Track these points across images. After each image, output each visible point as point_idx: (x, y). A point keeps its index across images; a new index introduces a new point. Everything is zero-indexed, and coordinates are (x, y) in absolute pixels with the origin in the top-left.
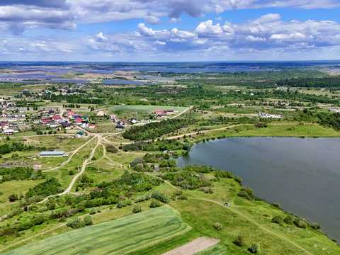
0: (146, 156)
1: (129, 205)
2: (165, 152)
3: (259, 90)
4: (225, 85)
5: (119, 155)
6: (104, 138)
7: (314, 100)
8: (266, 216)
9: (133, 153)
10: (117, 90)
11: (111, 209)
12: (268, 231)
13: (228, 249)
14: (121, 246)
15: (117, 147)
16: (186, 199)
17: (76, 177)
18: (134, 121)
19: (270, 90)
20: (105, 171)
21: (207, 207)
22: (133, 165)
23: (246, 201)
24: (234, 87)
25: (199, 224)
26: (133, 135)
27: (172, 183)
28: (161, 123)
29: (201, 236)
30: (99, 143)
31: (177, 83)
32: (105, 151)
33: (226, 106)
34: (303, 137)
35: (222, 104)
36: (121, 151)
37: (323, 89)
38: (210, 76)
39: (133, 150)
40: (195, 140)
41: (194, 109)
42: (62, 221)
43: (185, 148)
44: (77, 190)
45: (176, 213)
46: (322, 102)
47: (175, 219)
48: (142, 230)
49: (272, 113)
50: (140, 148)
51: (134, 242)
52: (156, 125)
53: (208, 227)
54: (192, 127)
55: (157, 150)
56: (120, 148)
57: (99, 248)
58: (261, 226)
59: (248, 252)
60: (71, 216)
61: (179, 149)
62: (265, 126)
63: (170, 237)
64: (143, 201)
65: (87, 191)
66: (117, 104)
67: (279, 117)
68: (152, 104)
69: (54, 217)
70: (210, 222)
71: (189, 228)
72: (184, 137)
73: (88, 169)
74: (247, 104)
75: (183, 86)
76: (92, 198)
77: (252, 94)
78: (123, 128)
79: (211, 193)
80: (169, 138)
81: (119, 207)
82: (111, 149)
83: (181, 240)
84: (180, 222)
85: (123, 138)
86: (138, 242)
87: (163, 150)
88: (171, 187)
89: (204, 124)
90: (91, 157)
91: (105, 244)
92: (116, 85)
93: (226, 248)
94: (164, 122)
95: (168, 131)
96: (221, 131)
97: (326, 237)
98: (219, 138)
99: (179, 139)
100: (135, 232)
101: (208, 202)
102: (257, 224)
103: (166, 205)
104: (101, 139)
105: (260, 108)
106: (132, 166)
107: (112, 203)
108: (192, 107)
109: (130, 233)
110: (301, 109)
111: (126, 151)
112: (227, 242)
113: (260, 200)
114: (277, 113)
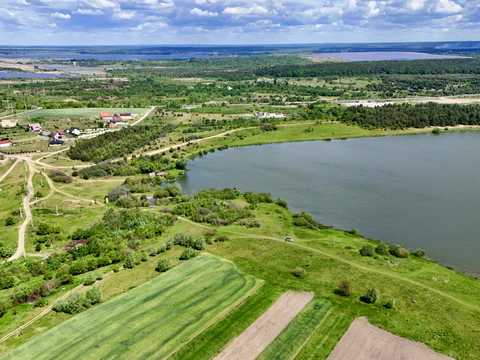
0: (126, 182)
1: (143, 260)
2: (152, 175)
3: (237, 83)
4: (185, 76)
5: (77, 186)
6: (37, 161)
7: (314, 93)
8: (350, 248)
9: (99, 180)
10: (16, 86)
11: (115, 271)
12: (365, 268)
13: (334, 304)
14: (177, 329)
15: (68, 174)
16: (227, 240)
17: (22, 228)
18: (76, 132)
19: (251, 82)
20: (68, 213)
21: (264, 248)
22: (113, 198)
23: (310, 232)
24: (199, 80)
25: (270, 274)
26: (85, 153)
27: (192, 219)
28: (121, 131)
29: (284, 291)
30: (32, 170)
31: (109, 74)
32: (50, 181)
33: (203, 106)
34: (329, 140)
35: (197, 102)
36: (78, 180)
37: (315, 79)
38: (156, 65)
39: (97, 175)
40: (188, 155)
41: (160, 110)
42: (40, 305)
43: (179, 166)
44: (38, 249)
45: (226, 262)
46: (323, 95)
47: (232, 272)
48: (192, 297)
49: (270, 111)
50: (108, 172)
51: (193, 318)
52: (115, 136)
53: (286, 276)
54: (174, 136)
55: (138, 173)
56: (75, 175)
57: (142, 338)
58: (353, 264)
59: (362, 303)
60: (52, 294)
61: (171, 168)
62: (275, 129)
63: (240, 300)
64: (162, 251)
65: (58, 249)
66: (29, 108)
67: (281, 116)
68: (89, 106)
69: (21, 300)
70: (284, 269)
71: (260, 282)
72: (171, 151)
73: (36, 212)
74: (230, 102)
75: (122, 80)
76: (74, 259)
77: (230, 88)
78: (62, 143)
79: (258, 226)
80: (151, 153)
81: (128, 266)
82: (59, 178)
83: (259, 302)
84: (242, 276)
85: (69, 159)
86: (199, 316)
87: (147, 172)
88: (194, 226)
89: (190, 131)
90: (32, 193)
91: (146, 330)
92: (9, 79)
93: (330, 303)
94: (126, 131)
95: (141, 143)
96: (220, 139)
97: (437, 265)
98: (219, 149)
99: (164, 154)
100: (184, 302)
101: (260, 240)
102: (347, 262)
103: (203, 253)
104: (32, 163)
105: (250, 105)
106: (110, 201)
107: (114, 262)
108: (153, 108)
109: (177, 305)
110: (304, 104)
111: (86, 178)
112: (324, 294)
113: (327, 228)
114: (277, 111)
